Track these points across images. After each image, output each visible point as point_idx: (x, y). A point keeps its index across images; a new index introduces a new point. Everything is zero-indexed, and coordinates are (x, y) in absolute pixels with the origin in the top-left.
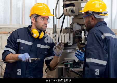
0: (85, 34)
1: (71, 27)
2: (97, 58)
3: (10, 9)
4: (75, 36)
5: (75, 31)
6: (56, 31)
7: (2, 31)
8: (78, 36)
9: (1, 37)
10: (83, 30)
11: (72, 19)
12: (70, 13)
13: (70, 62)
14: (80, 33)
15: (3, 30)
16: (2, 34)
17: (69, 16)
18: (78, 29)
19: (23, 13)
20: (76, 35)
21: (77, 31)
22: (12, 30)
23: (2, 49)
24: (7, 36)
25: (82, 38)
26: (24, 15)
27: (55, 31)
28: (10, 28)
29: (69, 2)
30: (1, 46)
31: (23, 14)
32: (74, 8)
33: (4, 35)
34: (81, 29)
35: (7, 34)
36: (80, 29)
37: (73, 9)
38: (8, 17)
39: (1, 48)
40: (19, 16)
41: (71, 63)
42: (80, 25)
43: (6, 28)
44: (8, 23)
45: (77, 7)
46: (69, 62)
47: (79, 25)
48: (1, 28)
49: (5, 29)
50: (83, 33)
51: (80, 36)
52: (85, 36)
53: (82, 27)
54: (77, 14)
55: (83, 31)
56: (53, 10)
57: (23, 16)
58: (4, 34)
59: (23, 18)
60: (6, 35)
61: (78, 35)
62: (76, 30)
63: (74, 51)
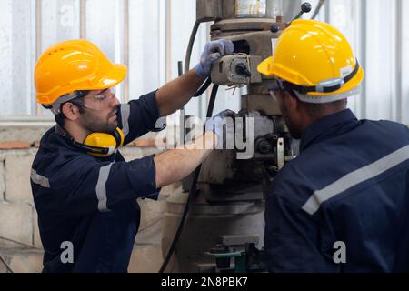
0: (289, 148)
7: (8, 140)
8: (263, 156)
9: (4, 161)
10: (282, 134)
11: (242, 96)
12: (232, 75)
13: (235, 250)
14: (268, 146)
15: (11, 134)
16: (7, 149)
17: (229, 86)
18: (263, 134)
20: (257, 155)
21: (258, 138)
23: (8, 201)
24: (26, 155)
25: (277, 165)
29: (232, 35)
30: (4, 194)
32: (248, 56)
33: (14, 152)
34: (274, 133)
35: (25, 148)
36: (271, 131)
37: (244, 61)
39: (5, 199)
41: (238, 253)
42: (270, 117)
43: (20, 128)
44: (29, 113)
45: (258, 54)
46: (231, 249)
47: (265, 118)
48: (4, 130)
49: (17, 132)
50: (282, 146)
51: (272, 155)
52: (286, 158)
53: (277, 126)
54: (259, 80)
55: (281, 140)
58: (13, 149)
60: (21, 153)
61: (263, 153)
62: (257, 135)
63: (256, 210)
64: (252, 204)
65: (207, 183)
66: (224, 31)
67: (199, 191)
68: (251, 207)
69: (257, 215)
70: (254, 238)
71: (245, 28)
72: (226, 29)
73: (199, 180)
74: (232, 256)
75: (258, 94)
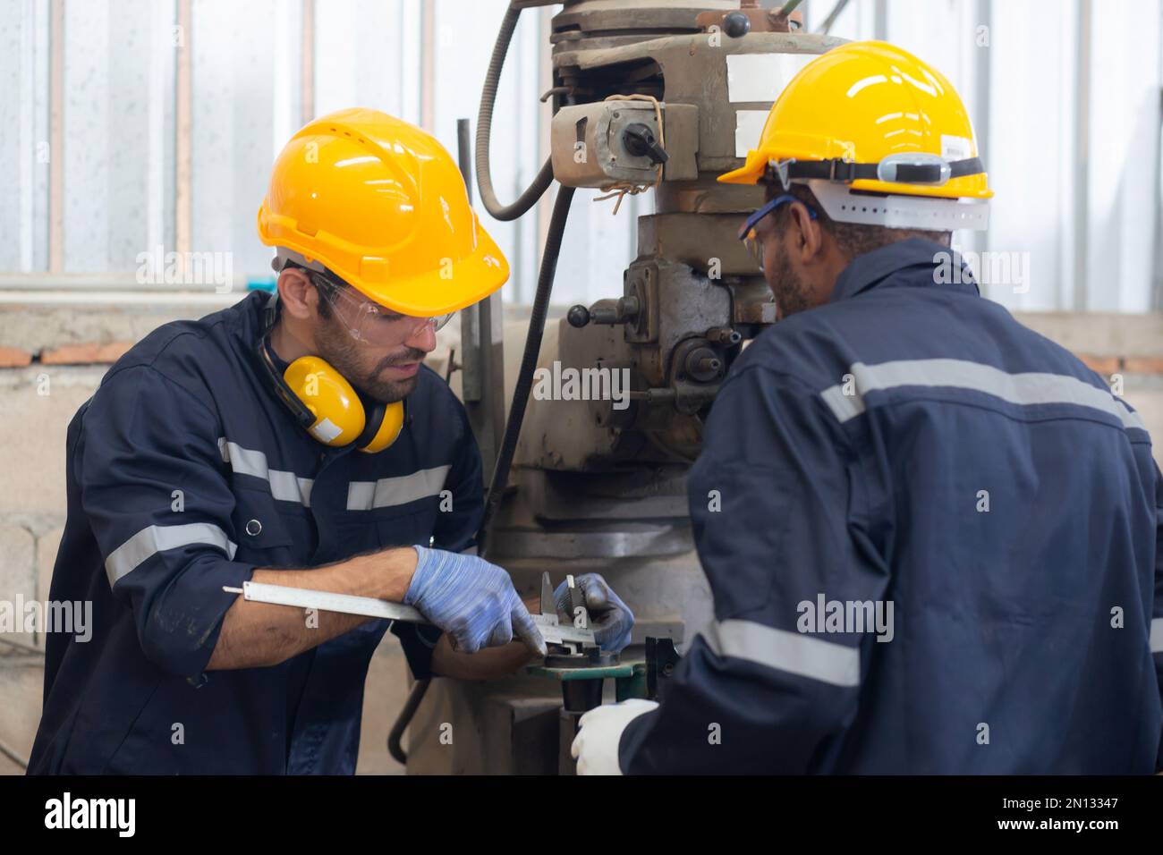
1: (632, 303)
2: (762, 608)
3: (50, 115)
4: (668, 392)
5: (667, 344)
6: (495, 339)
8: (698, 390)
11: (641, 220)
12: (613, 159)
13: (615, 659)
14: (714, 361)
17: (605, 188)
18: (699, 326)
19: (183, 157)
20: (683, 388)
21: (690, 344)
22: (62, 330)
24: (16, 388)
26: (191, 178)
27: (477, 342)
28: (43, 311)
29: (615, 44)
31: (183, 168)
32: (660, 105)
34: (731, 324)
35: (14, 367)
36: (723, 320)
37: (648, 119)
38: (26, 202)
40: (143, 186)
41: (625, 667)
42: (719, 280)
44: (26, 263)
45: (690, 100)
46: (606, 657)
47: (706, 284)
53: (739, 306)
54: (690, 172)
56: (462, 126)
57: (183, 186)
59: (175, 212)
60: (4, 380)
61: (698, 382)
62: (682, 331)
63: (675, 546)
64: (667, 528)
65: (536, 467)
66: (591, 34)
67: (513, 492)
68: (660, 540)
69: (677, 562)
70: (670, 627)
71: (649, 24)
72: (595, 26)
73: (515, 461)
74: (608, 675)
75: (688, 214)
